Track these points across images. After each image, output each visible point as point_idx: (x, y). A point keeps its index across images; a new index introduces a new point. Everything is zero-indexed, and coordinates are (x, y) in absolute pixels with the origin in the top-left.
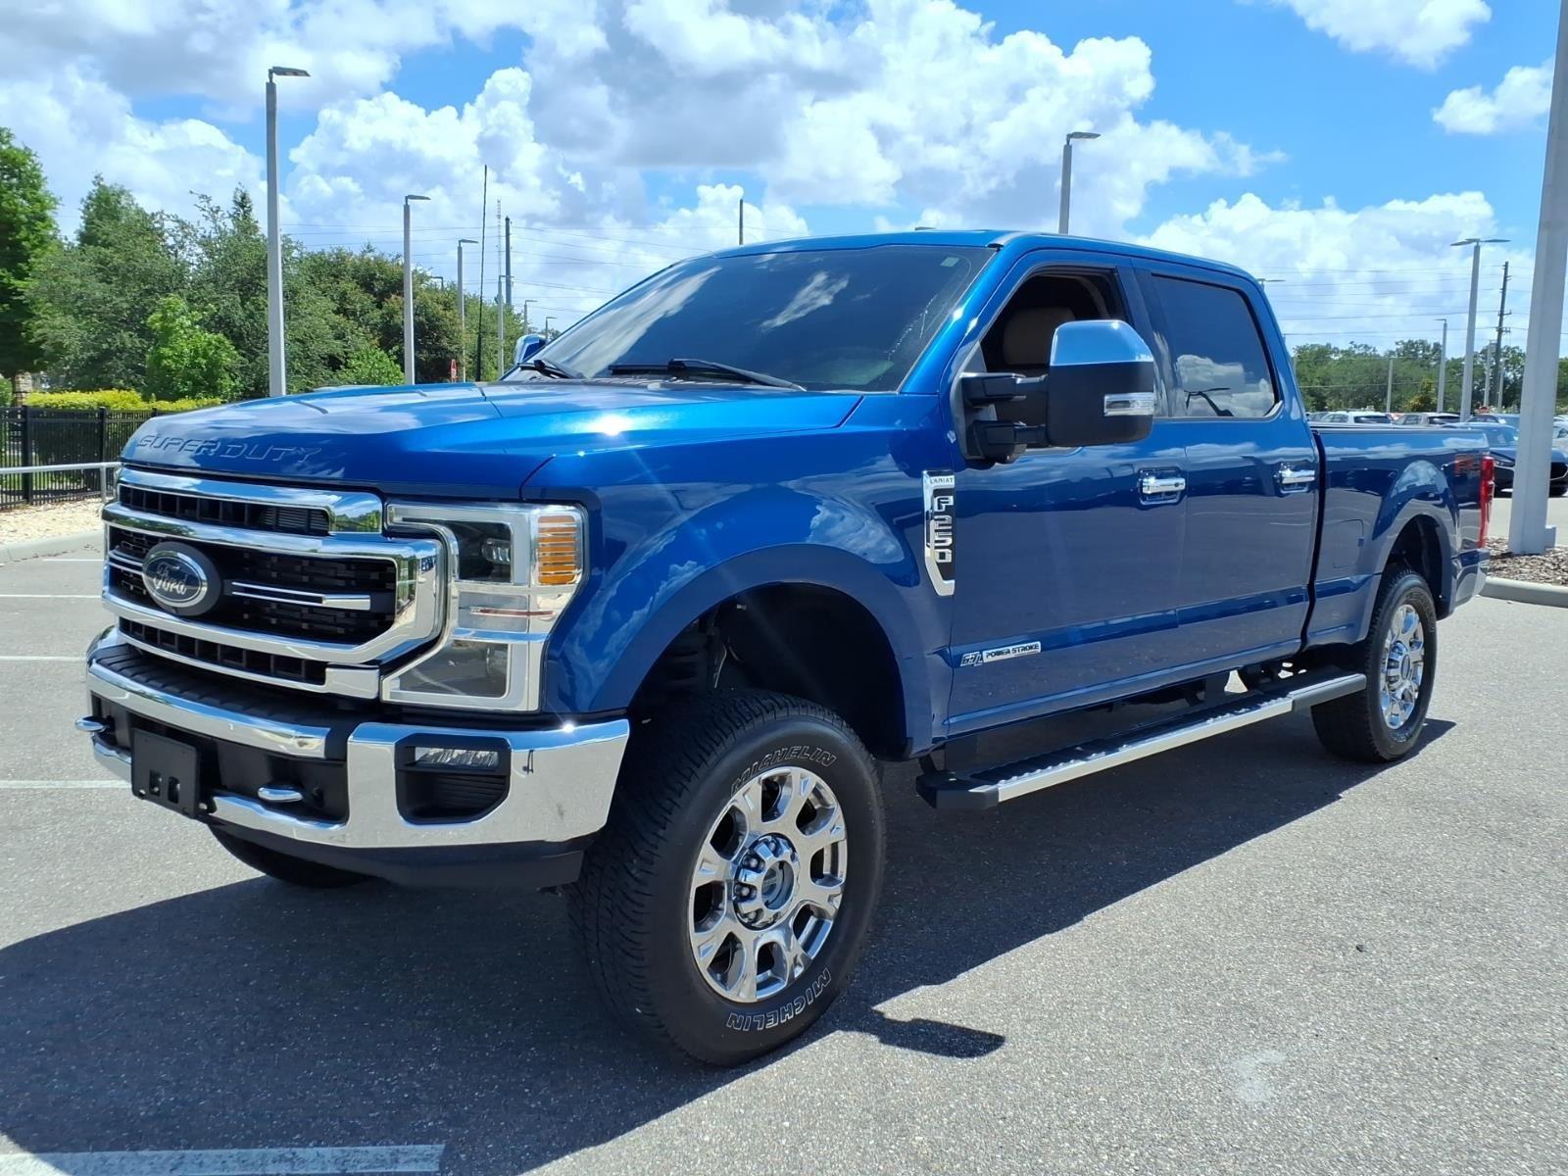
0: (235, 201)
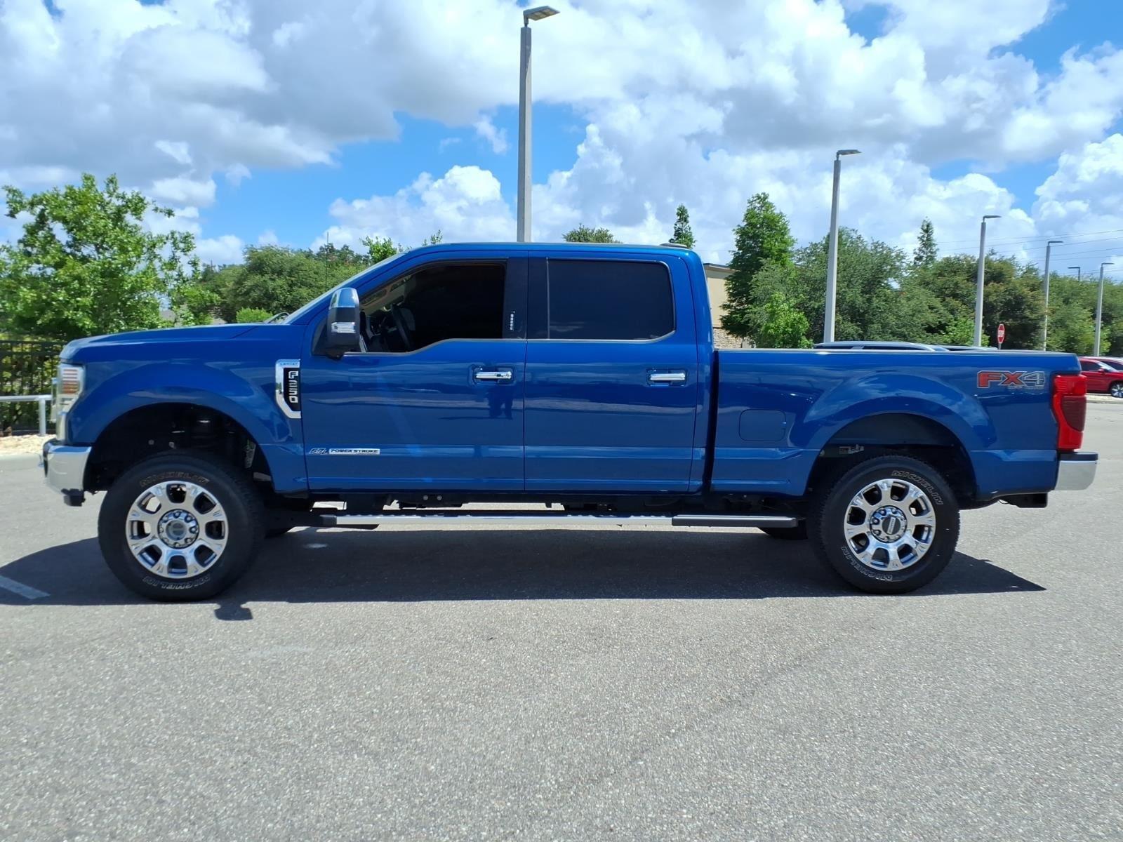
0: (923, 229)
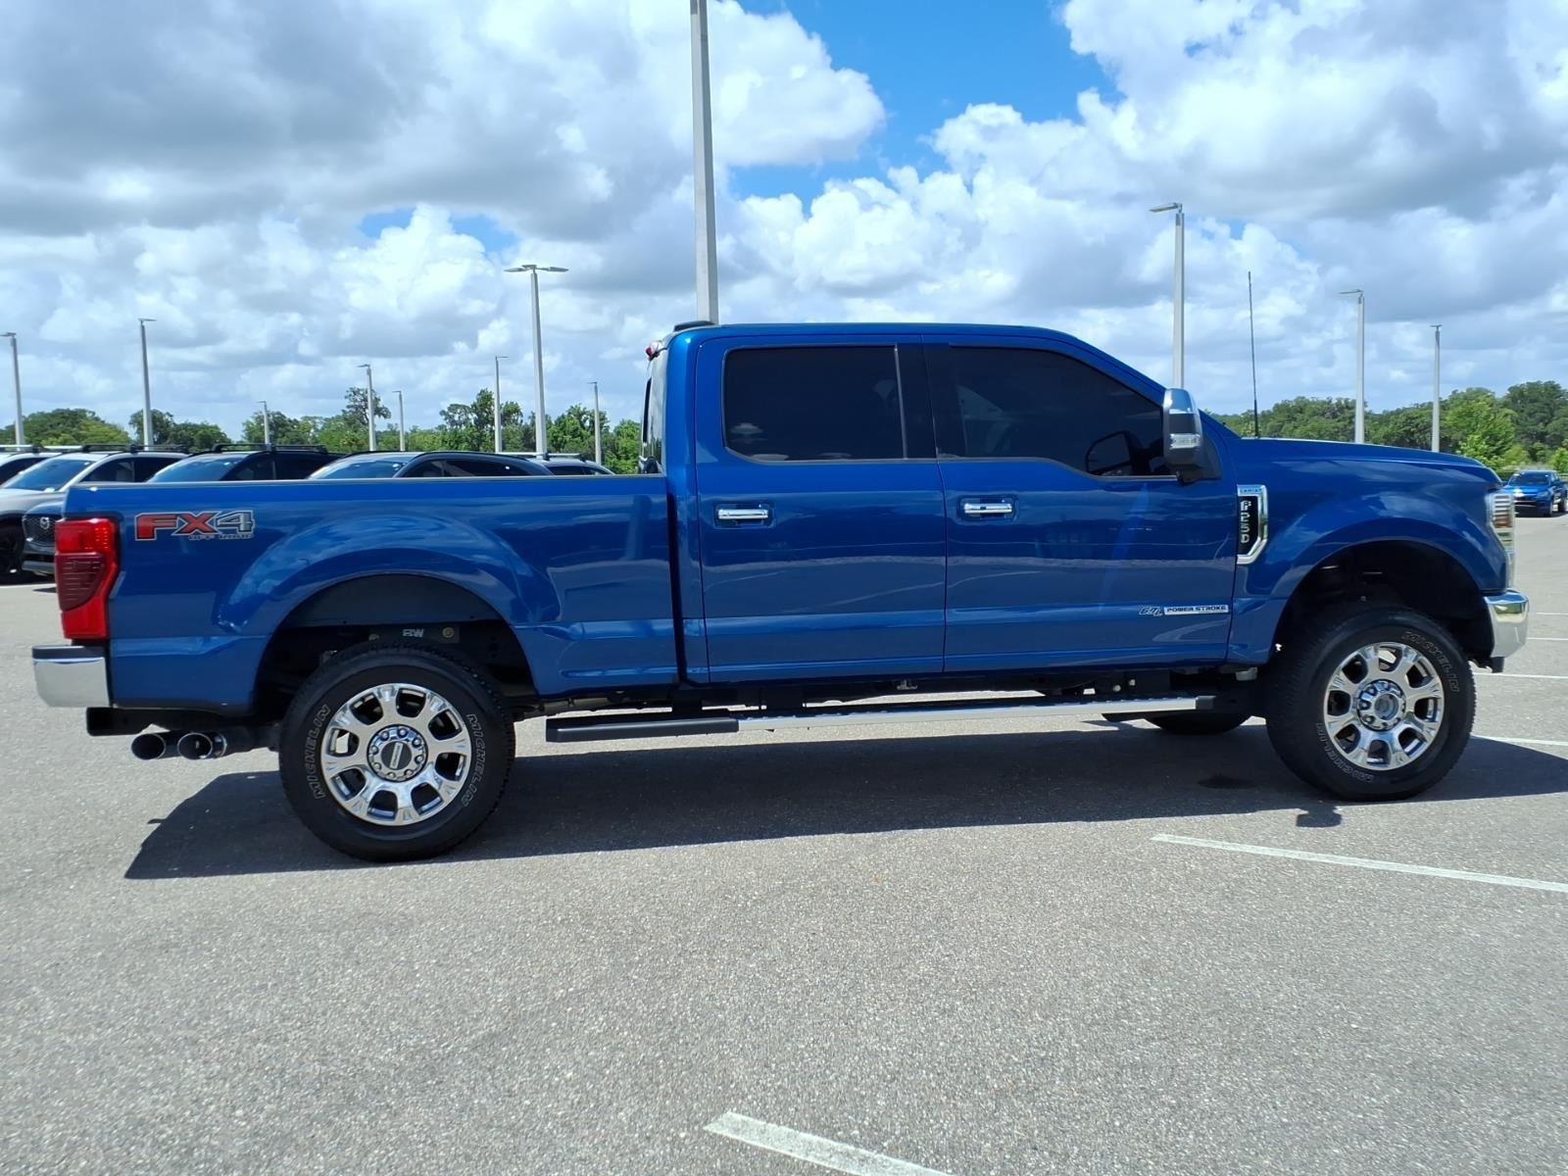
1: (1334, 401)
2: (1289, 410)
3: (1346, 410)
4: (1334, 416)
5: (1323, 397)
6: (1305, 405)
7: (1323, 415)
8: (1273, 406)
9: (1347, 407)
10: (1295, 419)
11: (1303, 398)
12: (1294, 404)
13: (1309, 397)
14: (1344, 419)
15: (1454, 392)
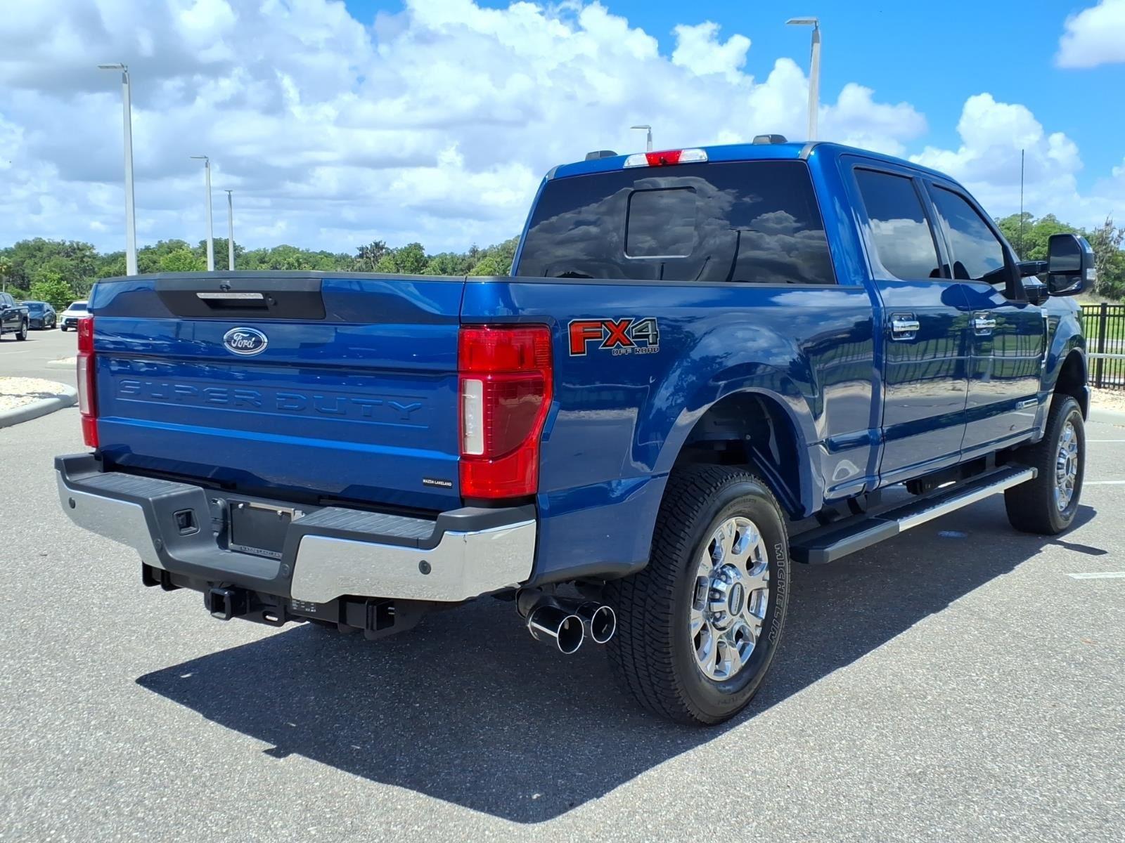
1: (67, 243)
2: (28, 248)
3: (78, 251)
4: (68, 256)
5: (58, 239)
6: (43, 244)
7: (59, 253)
8: (15, 243)
9: (78, 249)
10: (35, 256)
11: (41, 239)
12: (33, 243)
13: (45, 239)
14: (77, 258)
15: (159, 242)
